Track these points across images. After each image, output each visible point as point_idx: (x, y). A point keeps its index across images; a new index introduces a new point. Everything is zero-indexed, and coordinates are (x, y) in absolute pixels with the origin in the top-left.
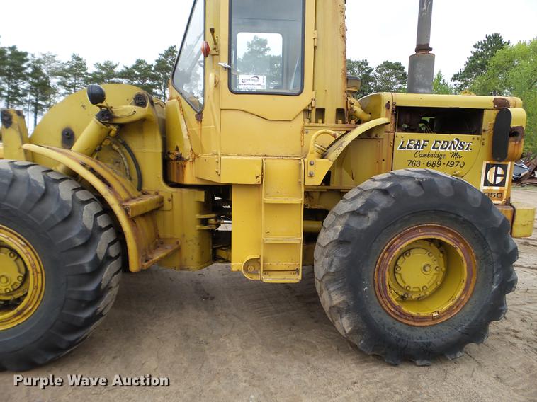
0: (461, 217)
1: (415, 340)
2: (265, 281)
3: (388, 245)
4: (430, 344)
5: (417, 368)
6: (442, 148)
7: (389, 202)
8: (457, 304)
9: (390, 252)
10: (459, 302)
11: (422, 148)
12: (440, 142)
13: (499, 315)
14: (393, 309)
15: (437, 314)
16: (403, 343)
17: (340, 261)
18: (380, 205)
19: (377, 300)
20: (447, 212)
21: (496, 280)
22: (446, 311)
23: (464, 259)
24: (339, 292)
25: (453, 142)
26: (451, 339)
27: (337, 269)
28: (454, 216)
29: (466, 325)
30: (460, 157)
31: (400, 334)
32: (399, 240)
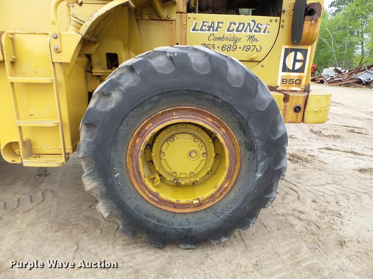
0: (218, 98)
1: (176, 227)
2: (25, 164)
3: (138, 129)
4: (190, 230)
5: (181, 251)
6: (237, 30)
7: (134, 80)
8: (220, 191)
9: (141, 137)
10: (222, 190)
11: (216, 30)
12: (235, 24)
13: (266, 203)
14: (151, 196)
15: (197, 201)
16: (162, 229)
17: (87, 146)
18: (125, 85)
19: (131, 187)
20: (203, 92)
21: (260, 168)
22: (208, 198)
23: (225, 145)
24: (90, 178)
25: (249, 24)
26: (213, 226)
27: (85, 154)
28: (211, 97)
29: (228, 212)
30: (256, 40)
31: (158, 220)
32: (151, 124)
